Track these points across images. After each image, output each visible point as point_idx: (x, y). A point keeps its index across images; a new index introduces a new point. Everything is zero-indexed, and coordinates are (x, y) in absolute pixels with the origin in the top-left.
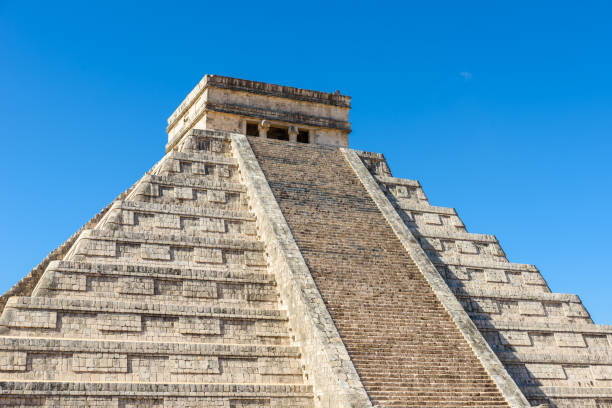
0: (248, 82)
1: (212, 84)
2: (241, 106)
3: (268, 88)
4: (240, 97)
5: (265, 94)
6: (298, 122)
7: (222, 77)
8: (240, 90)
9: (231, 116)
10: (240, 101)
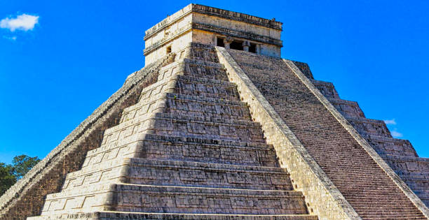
0: (218, 10)
1: (195, 10)
2: (214, 27)
3: (231, 14)
4: (213, 20)
5: (229, 18)
6: (250, 39)
7: (202, 6)
8: (213, 15)
9: (208, 33)
10: (213, 23)
